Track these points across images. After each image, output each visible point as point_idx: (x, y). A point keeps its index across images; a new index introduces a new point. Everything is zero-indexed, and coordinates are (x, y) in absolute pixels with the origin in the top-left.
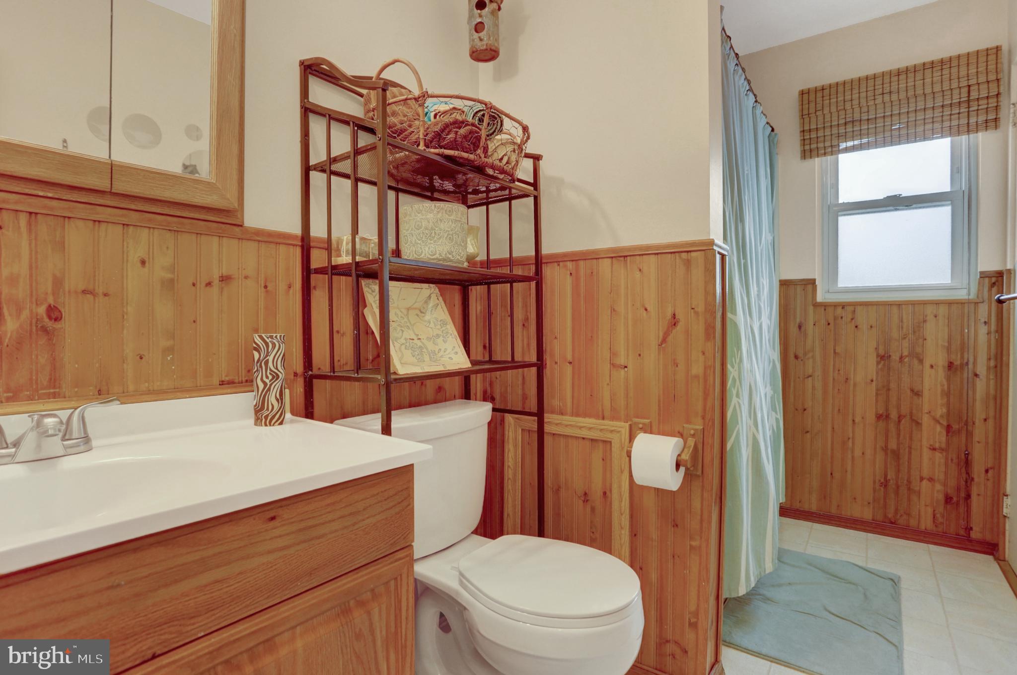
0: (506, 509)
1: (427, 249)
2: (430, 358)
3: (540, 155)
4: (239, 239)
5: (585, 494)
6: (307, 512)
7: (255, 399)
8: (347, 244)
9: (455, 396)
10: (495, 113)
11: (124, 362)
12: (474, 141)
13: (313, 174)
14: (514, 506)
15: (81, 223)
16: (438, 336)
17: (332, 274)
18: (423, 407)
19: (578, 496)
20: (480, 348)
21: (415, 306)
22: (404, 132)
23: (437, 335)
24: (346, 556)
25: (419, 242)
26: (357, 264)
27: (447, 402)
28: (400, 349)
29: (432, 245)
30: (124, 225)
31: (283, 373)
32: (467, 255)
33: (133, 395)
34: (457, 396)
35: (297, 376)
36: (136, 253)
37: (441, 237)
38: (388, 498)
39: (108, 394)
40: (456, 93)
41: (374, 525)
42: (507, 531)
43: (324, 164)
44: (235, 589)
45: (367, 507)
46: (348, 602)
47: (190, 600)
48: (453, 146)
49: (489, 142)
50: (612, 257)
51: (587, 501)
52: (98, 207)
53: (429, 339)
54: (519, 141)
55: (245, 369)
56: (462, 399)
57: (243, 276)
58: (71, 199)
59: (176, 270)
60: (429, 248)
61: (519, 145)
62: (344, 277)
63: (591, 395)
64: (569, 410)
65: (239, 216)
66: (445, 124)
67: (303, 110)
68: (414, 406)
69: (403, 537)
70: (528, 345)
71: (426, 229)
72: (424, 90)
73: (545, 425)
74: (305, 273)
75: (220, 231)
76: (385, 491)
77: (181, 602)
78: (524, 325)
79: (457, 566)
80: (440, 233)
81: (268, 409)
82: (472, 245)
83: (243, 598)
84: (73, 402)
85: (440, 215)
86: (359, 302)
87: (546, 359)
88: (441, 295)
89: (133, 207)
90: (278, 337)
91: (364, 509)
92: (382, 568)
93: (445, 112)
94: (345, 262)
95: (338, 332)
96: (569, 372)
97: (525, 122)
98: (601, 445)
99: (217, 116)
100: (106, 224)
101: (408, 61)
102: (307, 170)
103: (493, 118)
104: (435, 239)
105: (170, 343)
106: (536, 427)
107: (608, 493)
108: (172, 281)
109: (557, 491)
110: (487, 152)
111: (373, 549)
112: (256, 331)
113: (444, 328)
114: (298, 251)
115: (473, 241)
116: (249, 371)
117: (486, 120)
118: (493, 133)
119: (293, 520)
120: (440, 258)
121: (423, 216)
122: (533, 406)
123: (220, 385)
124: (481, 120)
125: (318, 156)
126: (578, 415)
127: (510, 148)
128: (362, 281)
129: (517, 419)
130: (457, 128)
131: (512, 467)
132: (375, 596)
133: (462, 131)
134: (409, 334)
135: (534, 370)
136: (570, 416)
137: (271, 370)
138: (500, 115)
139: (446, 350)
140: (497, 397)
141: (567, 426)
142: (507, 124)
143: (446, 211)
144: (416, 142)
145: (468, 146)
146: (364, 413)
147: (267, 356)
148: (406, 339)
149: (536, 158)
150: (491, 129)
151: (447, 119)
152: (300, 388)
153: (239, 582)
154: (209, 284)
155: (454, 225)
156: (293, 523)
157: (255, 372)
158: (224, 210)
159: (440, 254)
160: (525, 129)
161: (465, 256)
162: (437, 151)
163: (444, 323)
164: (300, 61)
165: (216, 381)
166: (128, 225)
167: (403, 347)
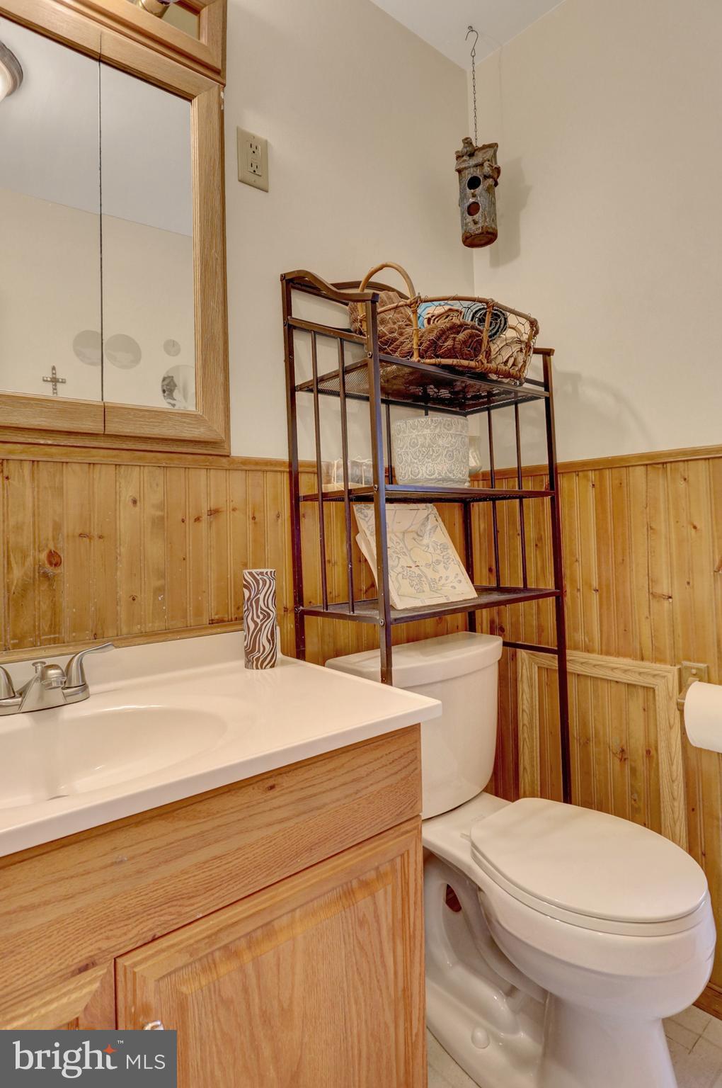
0: (522, 761)
1: (424, 468)
2: (430, 587)
3: (551, 350)
4: (226, 470)
5: (623, 751)
6: (306, 779)
7: (245, 640)
8: (338, 468)
9: (458, 627)
10: (497, 310)
11: (117, 605)
12: (474, 346)
13: (300, 396)
14: (532, 758)
15: (76, 467)
16: (438, 562)
17: (323, 501)
18: (422, 642)
19: (613, 753)
20: (485, 571)
21: (410, 529)
22: (395, 342)
23: (437, 560)
24: (348, 829)
25: (416, 461)
26: (350, 492)
27: (450, 635)
28: (397, 579)
29: (430, 464)
30: (116, 465)
31: (274, 611)
32: (470, 470)
33: (125, 639)
34: (460, 627)
35: (287, 611)
36: (128, 492)
37: (439, 455)
38: (393, 761)
39: (103, 638)
40: (453, 294)
41: (378, 792)
42: (525, 792)
43: (310, 384)
44: (233, 866)
45: (371, 773)
46: (351, 882)
47: (190, 877)
48: (451, 353)
49: (491, 344)
50: (647, 465)
51: (625, 759)
52: (91, 449)
53: (428, 565)
54: (525, 337)
55: (234, 606)
56: (466, 630)
57: (231, 508)
58: (69, 444)
59: (166, 507)
60: (426, 467)
61: (526, 343)
62: (334, 502)
63: (625, 630)
64: (597, 645)
65: (226, 446)
66: (441, 330)
67: (286, 327)
68: (413, 641)
69: (410, 806)
70: (543, 568)
71: (423, 446)
72: (417, 295)
73: (567, 663)
74: (294, 502)
75: (208, 464)
76: (390, 753)
77: (180, 881)
78: (536, 545)
79: (468, 834)
80: (439, 450)
81: (259, 651)
82: (474, 458)
83: (242, 876)
84: (71, 648)
85: (438, 430)
86: (351, 527)
87: (565, 585)
88: (440, 516)
89: (125, 446)
90: (269, 573)
91: (367, 775)
92: (387, 842)
93: (440, 316)
94: (336, 490)
95: (329, 562)
96: (595, 601)
97: (533, 316)
98: (641, 691)
99: (202, 345)
100: (99, 466)
101: (396, 265)
102: (292, 390)
103: (495, 316)
104: (434, 457)
105: (160, 583)
106: (557, 665)
107: (653, 752)
108: (162, 518)
109: (585, 744)
110: (490, 355)
111: (378, 821)
112: (245, 566)
113: (444, 553)
114: (286, 476)
115: (474, 453)
116: (238, 608)
117: (488, 319)
118: (495, 334)
119: (291, 789)
120: (440, 477)
121: (419, 432)
122: (551, 640)
123: (210, 624)
124: (482, 320)
125: (304, 375)
126: (608, 653)
127: (516, 348)
128: (354, 506)
129: (532, 654)
130: (454, 333)
131: (527, 711)
132: (380, 877)
133: (461, 336)
134: (405, 561)
135: (552, 600)
136: (598, 654)
137: (261, 609)
138: (503, 312)
139: (447, 578)
140: (507, 627)
141: (595, 666)
142: (512, 320)
143: (444, 425)
144: (409, 352)
145: (468, 352)
146: (358, 650)
147: (257, 594)
148: (403, 567)
149: (547, 353)
150: (494, 328)
151: (443, 324)
152: (290, 625)
153: (237, 859)
154: (198, 519)
155: (454, 440)
156: (291, 792)
157: (245, 611)
158: (211, 442)
159: (439, 474)
160: (533, 324)
161: (467, 473)
162: (433, 361)
163: (444, 548)
164: (282, 276)
165: (206, 620)
166: (120, 465)
167: (400, 575)
